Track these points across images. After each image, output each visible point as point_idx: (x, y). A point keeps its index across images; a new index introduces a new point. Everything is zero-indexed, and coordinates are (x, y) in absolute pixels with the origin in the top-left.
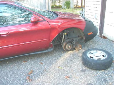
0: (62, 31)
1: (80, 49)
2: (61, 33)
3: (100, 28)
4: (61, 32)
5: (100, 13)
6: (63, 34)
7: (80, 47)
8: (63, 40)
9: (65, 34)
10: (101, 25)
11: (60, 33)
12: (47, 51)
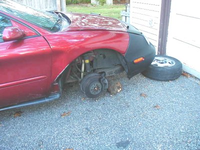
0: (80, 56)
1: (119, 91)
2: (77, 60)
3: (159, 45)
4: (78, 58)
5: (159, 15)
6: (83, 61)
7: (119, 88)
8: (82, 74)
9: (87, 61)
10: (162, 40)
11: (75, 60)
12: (47, 100)
